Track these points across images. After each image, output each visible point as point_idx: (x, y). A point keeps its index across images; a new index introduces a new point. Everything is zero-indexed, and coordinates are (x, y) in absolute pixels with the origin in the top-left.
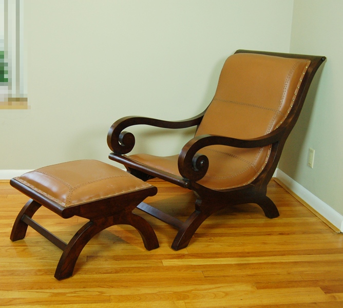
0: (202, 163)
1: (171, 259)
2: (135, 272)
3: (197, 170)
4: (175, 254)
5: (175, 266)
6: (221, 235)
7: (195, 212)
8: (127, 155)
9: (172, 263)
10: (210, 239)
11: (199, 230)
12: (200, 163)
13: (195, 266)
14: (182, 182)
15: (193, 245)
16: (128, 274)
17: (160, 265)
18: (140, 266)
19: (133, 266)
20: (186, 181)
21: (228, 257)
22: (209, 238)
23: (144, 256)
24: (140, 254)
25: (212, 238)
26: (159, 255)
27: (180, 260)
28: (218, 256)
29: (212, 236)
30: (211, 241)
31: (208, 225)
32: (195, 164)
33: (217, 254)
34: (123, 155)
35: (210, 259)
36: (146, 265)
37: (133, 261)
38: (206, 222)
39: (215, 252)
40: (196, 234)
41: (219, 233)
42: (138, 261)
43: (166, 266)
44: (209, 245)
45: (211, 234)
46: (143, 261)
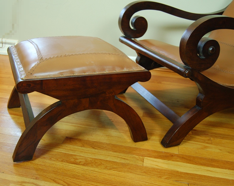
0: (211, 49)
1: (155, 157)
2: (106, 168)
3: (203, 57)
4: (162, 152)
5: (157, 169)
6: (223, 137)
7: (195, 107)
8: (138, 39)
9: (155, 163)
10: (209, 140)
11: (199, 127)
12: (208, 50)
13: (181, 173)
14: (182, 70)
15: (187, 143)
16: (96, 169)
17: (140, 163)
18: (115, 160)
19: (108, 159)
20: (186, 69)
21: (226, 169)
22: (208, 138)
23: (126, 148)
24: (123, 144)
25: (212, 139)
26: (144, 150)
27: (166, 161)
28: (213, 164)
29: (212, 136)
30: (209, 142)
31: (211, 122)
32: (201, 50)
33: (213, 160)
34: (133, 39)
35: (203, 167)
36: (123, 161)
37: (111, 152)
38: (209, 119)
39: (211, 157)
40: (195, 130)
41: (221, 134)
42: (117, 154)
43: (146, 167)
44: (206, 147)
45: (212, 133)
46: (122, 155)
